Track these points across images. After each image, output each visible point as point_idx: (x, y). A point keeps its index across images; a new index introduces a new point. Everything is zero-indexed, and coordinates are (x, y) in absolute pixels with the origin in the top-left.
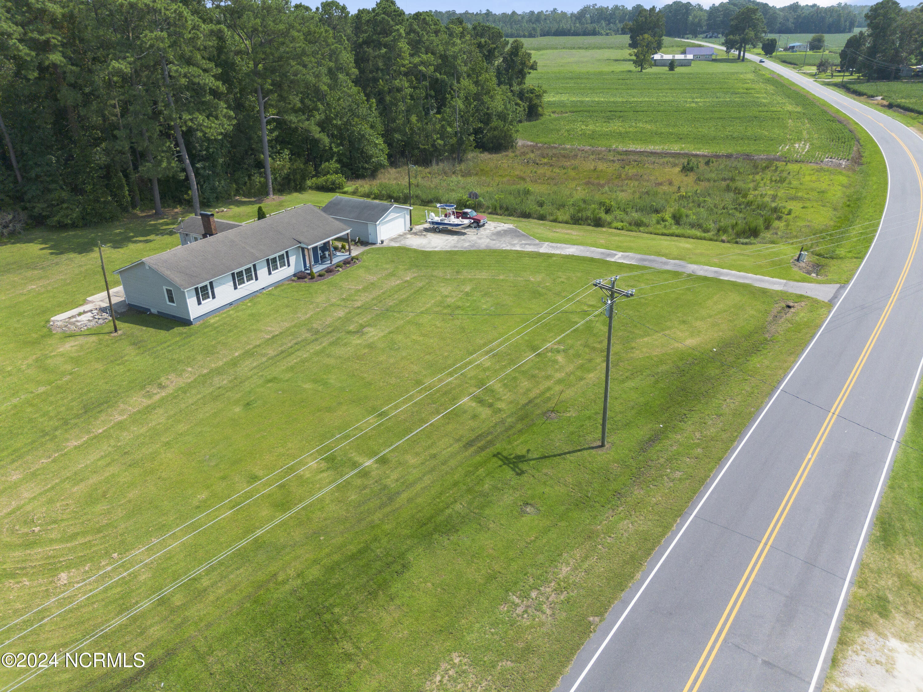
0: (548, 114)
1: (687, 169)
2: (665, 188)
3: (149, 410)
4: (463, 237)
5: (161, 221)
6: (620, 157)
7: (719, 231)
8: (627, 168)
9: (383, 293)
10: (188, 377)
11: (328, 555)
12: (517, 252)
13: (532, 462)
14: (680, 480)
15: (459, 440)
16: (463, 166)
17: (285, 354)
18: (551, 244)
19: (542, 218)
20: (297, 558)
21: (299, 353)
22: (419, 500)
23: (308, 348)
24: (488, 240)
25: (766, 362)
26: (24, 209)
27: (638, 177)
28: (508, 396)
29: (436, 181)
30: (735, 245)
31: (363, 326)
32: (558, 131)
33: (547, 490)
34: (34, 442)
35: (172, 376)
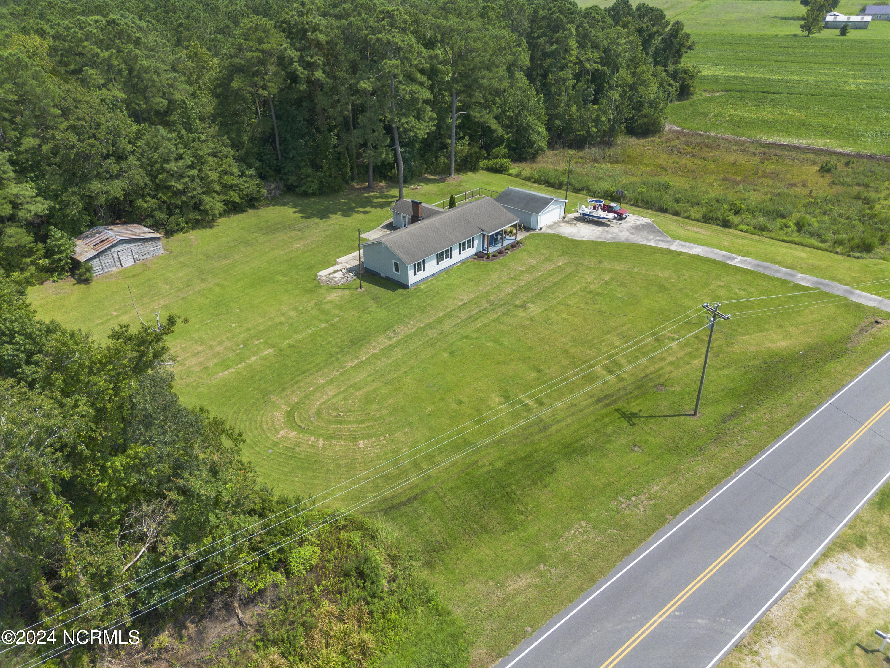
0: (699, 92)
1: (824, 170)
2: (799, 190)
3: (390, 348)
4: (607, 229)
5: (372, 194)
6: (762, 150)
7: (835, 243)
8: (766, 162)
9: (541, 276)
10: (411, 328)
11: (507, 456)
12: (651, 247)
13: (642, 419)
14: (746, 445)
15: (592, 397)
16: (611, 151)
17: (473, 318)
18: (681, 243)
19: (677, 214)
20: (488, 454)
21: (482, 319)
22: (564, 432)
23: (488, 315)
24: (628, 234)
25: (840, 368)
26: (281, 179)
27: (774, 175)
28: (629, 368)
29: (588, 166)
30: (847, 258)
31: (526, 302)
32: (706, 115)
33: (651, 439)
34: (326, 360)
35: (401, 326)
